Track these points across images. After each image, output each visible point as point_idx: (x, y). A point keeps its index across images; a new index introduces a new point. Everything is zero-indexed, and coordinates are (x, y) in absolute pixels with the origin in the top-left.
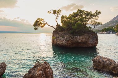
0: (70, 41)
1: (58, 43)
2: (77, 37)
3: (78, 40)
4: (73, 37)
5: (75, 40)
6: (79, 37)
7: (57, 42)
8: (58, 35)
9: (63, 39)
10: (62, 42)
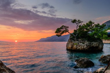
1: (78, 48)
2: (93, 43)
3: (94, 45)
4: (91, 43)
5: (92, 45)
6: (94, 43)
8: (77, 42)
9: (83, 45)
10: (83, 48)
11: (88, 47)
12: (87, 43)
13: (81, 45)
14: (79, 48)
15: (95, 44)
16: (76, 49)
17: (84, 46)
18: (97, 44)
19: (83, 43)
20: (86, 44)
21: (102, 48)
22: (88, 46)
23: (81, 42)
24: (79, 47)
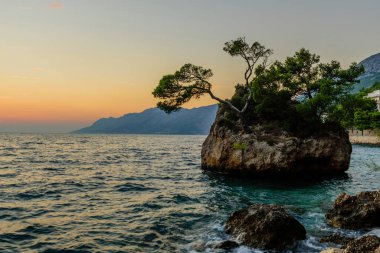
0: (294, 154)
1: (248, 163)
2: (310, 144)
3: (312, 150)
4: (301, 143)
5: (306, 152)
6: (315, 142)
7: (244, 161)
8: (247, 136)
9: (271, 149)
10: (268, 161)
11: (289, 157)
12: (285, 141)
13: (261, 151)
14: (253, 161)
15: (316, 146)
16: (243, 164)
17: (274, 154)
18: (325, 146)
19: (271, 144)
20: (281, 144)
21: (346, 165)
22: (290, 154)
23: (260, 139)
24: (255, 156)
